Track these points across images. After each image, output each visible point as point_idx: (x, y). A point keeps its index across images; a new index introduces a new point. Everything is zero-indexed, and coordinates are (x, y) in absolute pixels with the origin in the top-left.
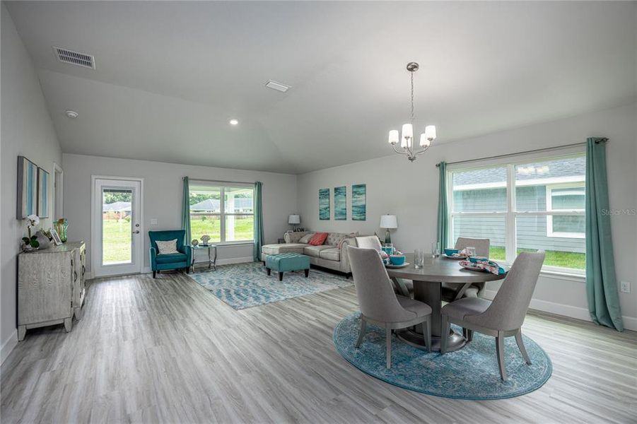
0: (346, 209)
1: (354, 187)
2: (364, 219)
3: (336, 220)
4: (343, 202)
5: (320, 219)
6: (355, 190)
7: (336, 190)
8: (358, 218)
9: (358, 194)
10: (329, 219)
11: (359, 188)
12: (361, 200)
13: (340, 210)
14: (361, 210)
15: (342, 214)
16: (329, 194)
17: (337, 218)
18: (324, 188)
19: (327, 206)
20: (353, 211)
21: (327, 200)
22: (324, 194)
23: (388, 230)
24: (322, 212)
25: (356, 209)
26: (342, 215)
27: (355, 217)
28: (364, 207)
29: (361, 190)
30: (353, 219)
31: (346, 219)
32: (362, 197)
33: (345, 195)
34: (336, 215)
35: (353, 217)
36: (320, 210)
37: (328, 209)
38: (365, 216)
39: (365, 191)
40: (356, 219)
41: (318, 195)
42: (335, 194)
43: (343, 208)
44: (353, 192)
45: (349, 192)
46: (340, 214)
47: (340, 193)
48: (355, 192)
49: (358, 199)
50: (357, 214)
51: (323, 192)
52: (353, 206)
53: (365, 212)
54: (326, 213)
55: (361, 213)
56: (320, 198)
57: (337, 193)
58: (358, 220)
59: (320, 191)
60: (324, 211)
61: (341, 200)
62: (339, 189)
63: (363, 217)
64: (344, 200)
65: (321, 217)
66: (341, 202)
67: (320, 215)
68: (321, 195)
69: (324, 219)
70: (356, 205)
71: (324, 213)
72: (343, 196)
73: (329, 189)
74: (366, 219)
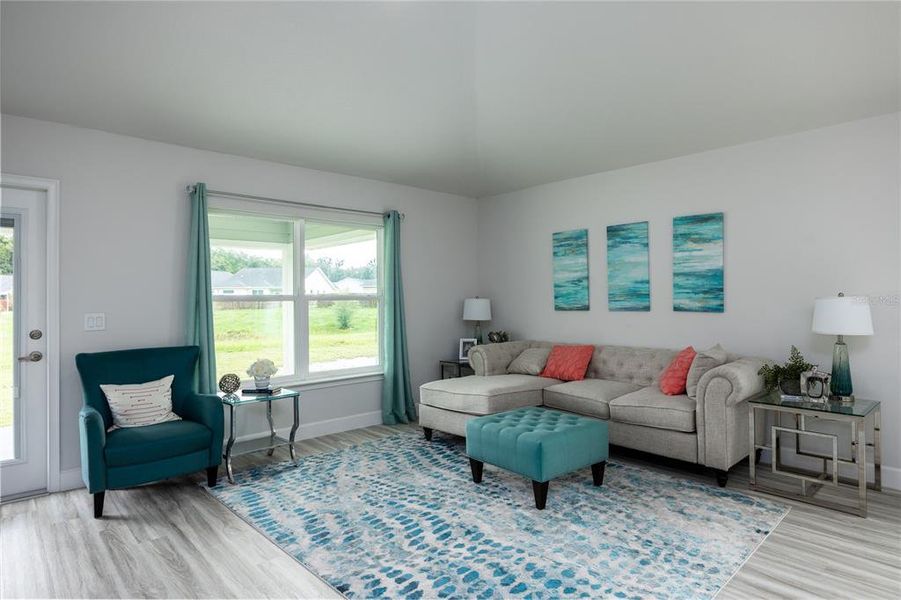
0: (648, 282)
1: (679, 221)
2: (720, 309)
3: (611, 310)
5: (558, 308)
6: (683, 229)
7: (612, 231)
8: (698, 305)
9: (695, 241)
10: (587, 308)
11: (697, 226)
12: (705, 258)
13: (631, 285)
14: (707, 284)
15: (634, 294)
16: (587, 245)
17: (618, 305)
18: (570, 226)
19: (585, 274)
20: (676, 286)
21: (582, 260)
22: (574, 243)
23: (840, 340)
24: (564, 291)
25: (681, 281)
26: (637, 298)
27: (685, 302)
28: (718, 275)
29: (706, 229)
30: (676, 309)
31: (647, 309)
33: (647, 245)
34: (612, 297)
35: (678, 302)
36: (556, 286)
37: (585, 283)
38: (722, 299)
39: (723, 230)
40: (686, 307)
41: (548, 247)
42: (610, 242)
43: (639, 280)
44: (676, 237)
45: (661, 235)
46: (627, 295)
47: (626, 240)
48: (686, 237)
49: (694, 253)
50: (693, 295)
51: (566, 239)
52: (676, 275)
53: (722, 290)
54: (576, 293)
55: (705, 292)
56: (555, 253)
57: (618, 240)
58: (696, 311)
59: (557, 237)
60: (571, 289)
61: (632, 259)
62: (623, 230)
63: (714, 303)
64: (643, 259)
65: (561, 303)
66: (630, 263)
67: (556, 297)
68: (561, 246)
69: (571, 309)
70: (686, 270)
71: (569, 294)
72: (638, 247)
73: (586, 231)
74: (726, 307)
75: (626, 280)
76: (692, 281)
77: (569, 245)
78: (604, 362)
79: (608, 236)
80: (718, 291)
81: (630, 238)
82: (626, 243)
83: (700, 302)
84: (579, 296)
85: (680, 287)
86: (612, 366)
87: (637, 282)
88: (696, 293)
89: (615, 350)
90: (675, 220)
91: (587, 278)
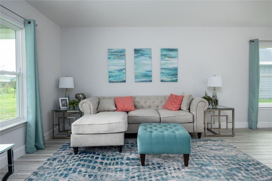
0: (151, 71)
1: (163, 50)
2: (176, 81)
3: (136, 82)
4: (147, 64)
5: (110, 82)
6: (164, 53)
7: (136, 51)
8: (169, 79)
9: (169, 57)
10: (124, 81)
12: (171, 63)
13: (144, 72)
14: (173, 72)
15: (146, 76)
16: (124, 55)
17: (139, 80)
18: (117, 47)
19: (124, 67)
20: (162, 73)
21: (123, 61)
23: (215, 89)
24: (113, 74)
25: (164, 71)
26: (147, 77)
27: (165, 78)
28: (176, 69)
29: (172, 54)
30: (162, 81)
31: (151, 81)
32: (173, 61)
33: (151, 57)
34: (136, 77)
35: (162, 79)
36: (109, 72)
37: (124, 71)
38: (177, 78)
39: (177, 55)
40: (166, 81)
41: (105, 55)
42: (136, 55)
43: (148, 70)
44: (162, 55)
45: (156, 54)
46: (143, 76)
47: (143, 55)
48: (165, 55)
49: (169, 62)
50: (168, 76)
51: (115, 52)
52: (162, 69)
53: (177, 74)
54: (120, 75)
55: (172, 75)
56: (109, 58)
57: (139, 54)
58: (169, 82)
59: (110, 51)
60: (117, 73)
61: (145, 62)
62: (142, 51)
63: (175, 79)
64: (150, 62)
65: (112, 79)
66: (144, 64)
67: (109, 77)
68: (113, 55)
69: (117, 82)
70: (166, 67)
71: (117, 76)
72: (148, 58)
73: (125, 50)
74: (178, 80)
75: (142, 70)
76: (168, 71)
77: (116, 55)
78: (138, 102)
79: (135, 52)
80: (176, 75)
81: (144, 54)
82: (143, 56)
83: (170, 78)
84: (121, 76)
85: (163, 73)
86: (142, 103)
87: (147, 71)
88: (169, 76)
89: (141, 98)
90: (162, 49)
91: (125, 69)
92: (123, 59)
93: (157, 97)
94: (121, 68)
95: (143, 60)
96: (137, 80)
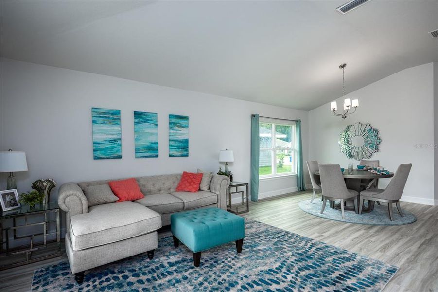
0: (157, 143)
1: (171, 116)
2: (187, 155)
3: (136, 157)
4: (152, 134)
5: (96, 158)
6: (174, 120)
7: (137, 115)
8: (180, 154)
9: (179, 127)
10: (120, 157)
11: (178, 120)
12: (181, 134)
13: (149, 144)
14: (183, 145)
15: (150, 149)
16: (119, 119)
17: (142, 155)
19: (118, 137)
21: (117, 128)
22: (113, 117)
23: (226, 164)
24: (101, 146)
25: (172, 143)
26: (152, 151)
27: (174, 153)
28: (187, 141)
29: (183, 122)
30: (170, 156)
31: (157, 156)
32: (183, 131)
33: (157, 125)
34: (137, 151)
35: (171, 153)
36: (94, 143)
37: (119, 142)
38: (188, 151)
39: (188, 123)
40: (175, 155)
41: (88, 116)
42: (136, 120)
43: (153, 142)
44: (170, 123)
45: (163, 121)
46: (147, 149)
47: (146, 121)
48: (175, 124)
49: (178, 132)
50: (178, 150)
51: (105, 113)
52: (170, 140)
53: (188, 148)
54: (113, 148)
55: (182, 149)
56: (94, 121)
57: (141, 120)
58: (179, 156)
59: (94, 110)
60: (108, 145)
61: (147, 131)
62: (145, 115)
63: (185, 153)
64: (154, 131)
65: (98, 154)
66: (148, 133)
67: (95, 151)
68: (101, 117)
69: (108, 158)
70: (175, 139)
71: (108, 148)
72: (153, 125)
73: (120, 111)
74: (189, 155)
75: (145, 142)
76: (177, 144)
77: (106, 117)
78: (144, 186)
79: (135, 116)
80: (186, 148)
81: (149, 120)
82: (146, 122)
83: (180, 153)
84: (115, 150)
85: (173, 146)
86: (149, 187)
87: (152, 143)
88: (179, 149)
89: (147, 179)
90: (170, 115)
91: (120, 139)
92: (118, 124)
93: (168, 177)
94: (115, 137)
95: (146, 128)
96: (138, 155)
